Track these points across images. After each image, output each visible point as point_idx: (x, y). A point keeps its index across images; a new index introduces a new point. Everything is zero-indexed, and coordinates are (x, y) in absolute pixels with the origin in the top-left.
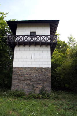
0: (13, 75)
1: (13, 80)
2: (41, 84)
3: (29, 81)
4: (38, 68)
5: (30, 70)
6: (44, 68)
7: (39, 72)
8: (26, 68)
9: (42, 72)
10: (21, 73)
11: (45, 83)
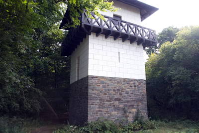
0: (90, 91)
1: (90, 102)
2: (135, 107)
3: (117, 102)
4: (129, 79)
5: (118, 83)
6: (137, 81)
7: (131, 86)
8: (111, 79)
9: (135, 86)
10: (104, 87)
11: (140, 104)
